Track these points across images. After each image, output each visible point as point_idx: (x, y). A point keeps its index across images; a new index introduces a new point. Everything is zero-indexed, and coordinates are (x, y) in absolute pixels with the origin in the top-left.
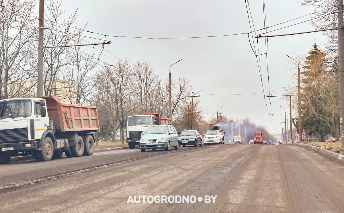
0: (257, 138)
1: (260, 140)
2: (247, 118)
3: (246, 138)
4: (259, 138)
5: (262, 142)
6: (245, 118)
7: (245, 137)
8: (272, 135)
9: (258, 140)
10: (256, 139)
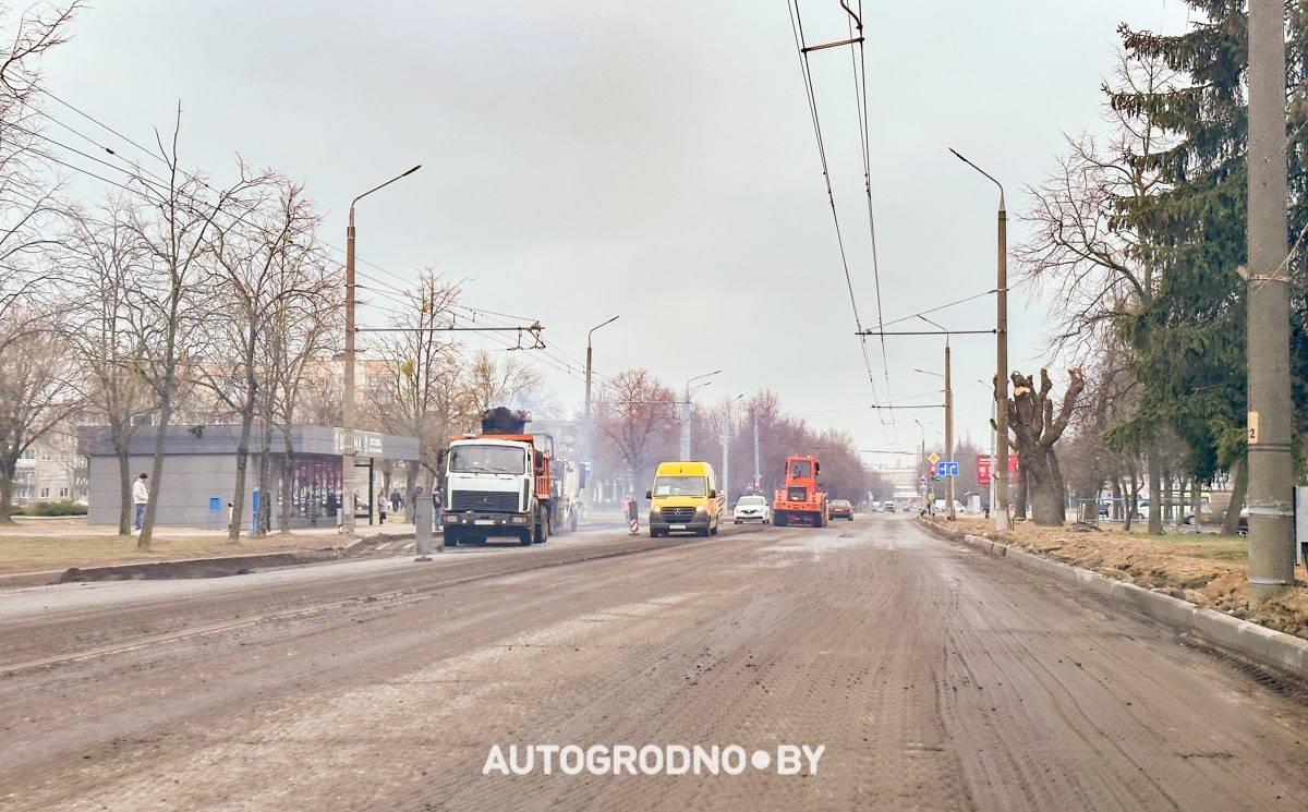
0: (791, 490)
1: (810, 501)
2: (768, 392)
3: (757, 484)
4: (804, 490)
5: (818, 514)
6: (755, 395)
7: (754, 482)
8: (876, 469)
9: (796, 504)
10: (785, 494)
